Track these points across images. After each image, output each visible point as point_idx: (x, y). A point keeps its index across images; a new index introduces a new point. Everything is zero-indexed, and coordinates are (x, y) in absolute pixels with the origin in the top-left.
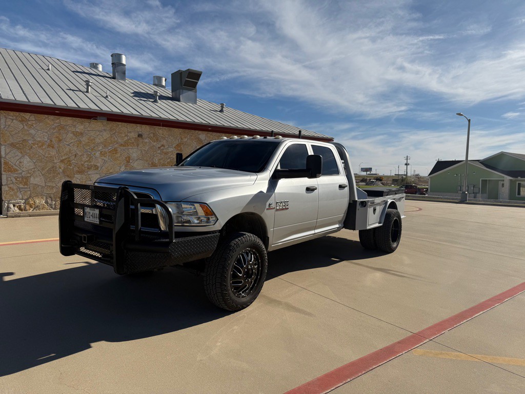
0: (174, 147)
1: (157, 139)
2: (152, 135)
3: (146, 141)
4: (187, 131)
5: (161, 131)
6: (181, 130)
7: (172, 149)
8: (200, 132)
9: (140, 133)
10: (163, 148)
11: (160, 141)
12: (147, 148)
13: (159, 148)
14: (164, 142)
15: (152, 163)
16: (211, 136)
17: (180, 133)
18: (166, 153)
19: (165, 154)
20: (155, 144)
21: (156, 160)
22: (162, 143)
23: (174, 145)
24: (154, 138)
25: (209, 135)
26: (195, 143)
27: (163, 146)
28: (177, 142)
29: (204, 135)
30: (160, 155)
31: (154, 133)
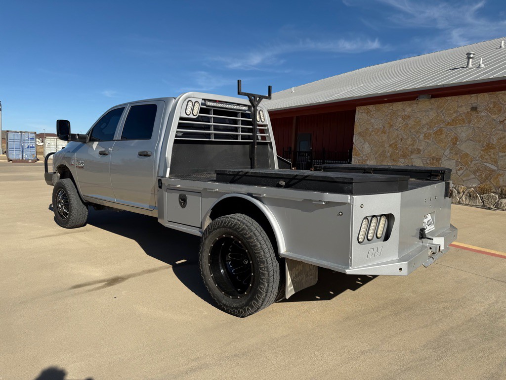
1: (500, 110)
2: (492, 106)
3: (483, 114)
9: (475, 105)
12: (483, 123)
13: (501, 122)
15: (488, 145)
20: (495, 117)
21: (494, 139)
24: (495, 109)
30: (501, 132)
31: (494, 103)
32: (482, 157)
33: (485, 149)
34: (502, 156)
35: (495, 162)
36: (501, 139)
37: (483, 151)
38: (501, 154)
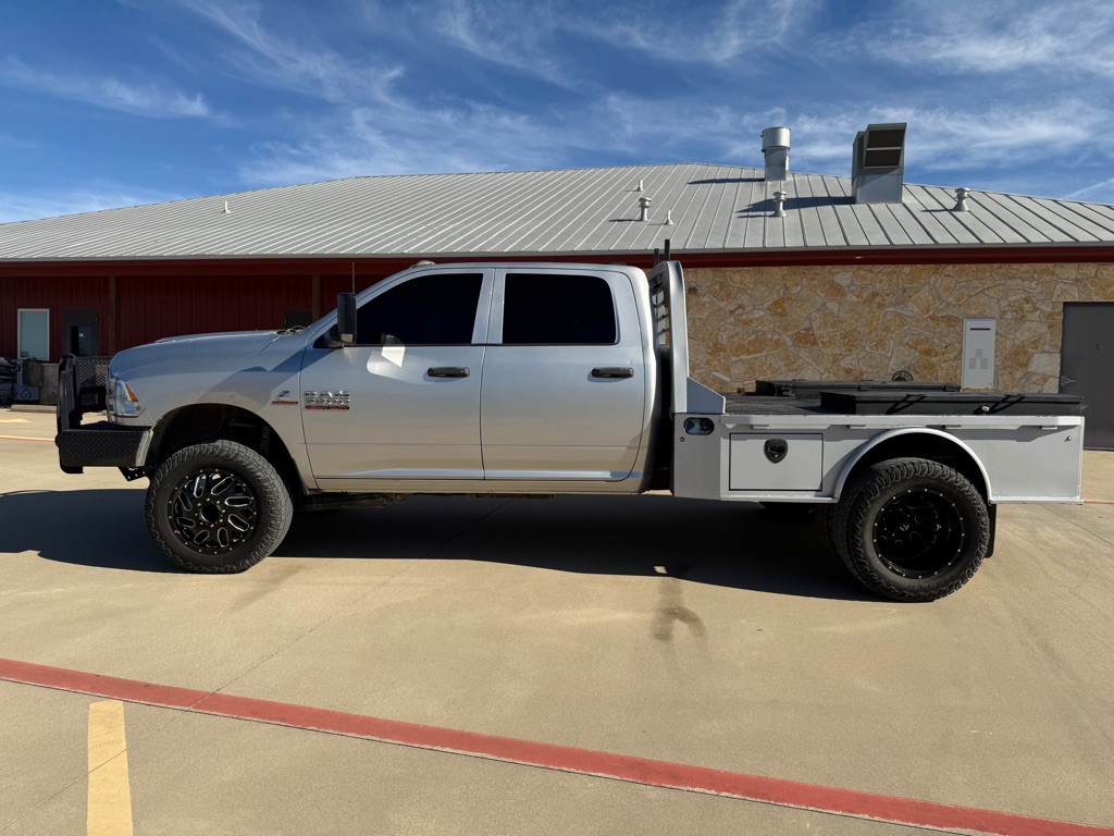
0: (767, 309)
1: (729, 295)
2: (717, 287)
3: (705, 299)
4: (802, 268)
5: (737, 277)
6: (786, 269)
7: (762, 313)
8: (836, 269)
9: (693, 285)
10: (740, 311)
11: (735, 298)
12: (706, 314)
13: (731, 312)
14: (744, 299)
15: (715, 345)
16: (870, 276)
17: (783, 276)
18: (747, 323)
19: (745, 324)
20: (723, 304)
21: (723, 338)
22: (739, 302)
23: (767, 305)
24: (722, 293)
25: (862, 272)
26: (822, 295)
27: (740, 307)
28: (775, 297)
29: (849, 275)
30: (732, 327)
31: (721, 283)
32: (708, 362)
33: (712, 352)
34: (736, 362)
35: (727, 370)
36: (732, 336)
37: (710, 354)
38: (734, 359)
